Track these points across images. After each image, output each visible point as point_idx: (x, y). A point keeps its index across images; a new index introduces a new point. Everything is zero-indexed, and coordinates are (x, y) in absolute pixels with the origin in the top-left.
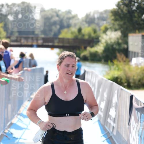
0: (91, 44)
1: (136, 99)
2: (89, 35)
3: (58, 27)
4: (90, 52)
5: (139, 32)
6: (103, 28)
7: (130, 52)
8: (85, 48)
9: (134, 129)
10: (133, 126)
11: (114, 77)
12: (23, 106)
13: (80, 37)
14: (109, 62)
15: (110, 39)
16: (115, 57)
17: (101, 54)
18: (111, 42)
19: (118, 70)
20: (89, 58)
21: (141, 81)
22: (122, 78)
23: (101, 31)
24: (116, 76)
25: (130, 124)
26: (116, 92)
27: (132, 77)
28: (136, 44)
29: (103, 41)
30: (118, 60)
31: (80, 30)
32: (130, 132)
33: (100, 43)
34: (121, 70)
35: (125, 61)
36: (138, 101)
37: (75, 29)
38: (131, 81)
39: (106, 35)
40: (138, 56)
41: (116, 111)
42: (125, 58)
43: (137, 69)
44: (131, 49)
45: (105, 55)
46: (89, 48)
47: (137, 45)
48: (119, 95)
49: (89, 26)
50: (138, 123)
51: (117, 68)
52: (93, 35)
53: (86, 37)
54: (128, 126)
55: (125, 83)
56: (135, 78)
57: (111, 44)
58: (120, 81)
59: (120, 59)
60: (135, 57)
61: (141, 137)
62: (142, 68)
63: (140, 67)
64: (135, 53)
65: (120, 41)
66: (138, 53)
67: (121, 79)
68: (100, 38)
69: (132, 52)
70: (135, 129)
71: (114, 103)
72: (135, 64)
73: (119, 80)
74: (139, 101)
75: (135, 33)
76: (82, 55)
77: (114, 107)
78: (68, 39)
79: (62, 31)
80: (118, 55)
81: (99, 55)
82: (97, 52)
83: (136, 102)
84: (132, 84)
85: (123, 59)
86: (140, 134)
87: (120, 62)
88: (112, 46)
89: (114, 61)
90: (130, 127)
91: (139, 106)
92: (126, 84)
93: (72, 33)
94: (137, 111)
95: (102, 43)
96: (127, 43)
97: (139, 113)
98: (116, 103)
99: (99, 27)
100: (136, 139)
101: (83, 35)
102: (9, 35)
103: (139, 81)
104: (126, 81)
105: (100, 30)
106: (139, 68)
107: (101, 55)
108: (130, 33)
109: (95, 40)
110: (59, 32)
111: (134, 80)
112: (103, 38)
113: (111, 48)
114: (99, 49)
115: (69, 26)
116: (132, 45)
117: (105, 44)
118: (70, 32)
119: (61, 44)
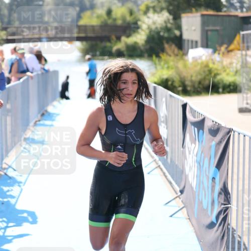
0: (128, 32)
1: (191, 108)
2: (124, 19)
3: (78, 9)
4: (126, 44)
5: (197, 11)
6: (143, 7)
7: (184, 40)
8: (119, 39)
9: (190, 153)
10: (188, 148)
11: (163, 79)
12: (29, 129)
13: (110, 22)
14: (154, 57)
15: (154, 23)
16: (163, 50)
17: (143, 45)
18: (157, 28)
19: (168, 68)
20: (125, 53)
21: (202, 82)
22: (175, 79)
23: (141, 13)
24: (165, 77)
25: (185, 146)
26: (164, 99)
27: (189, 78)
28: (193, 28)
29: (144, 27)
30: (167, 54)
31: (109, 12)
32: (185, 158)
33: (140, 30)
34: (172, 68)
35: (177, 55)
36: (193, 112)
37: (102, 12)
38: (188, 83)
39: (148, 17)
40: (196, 47)
41: (167, 128)
42: (176, 50)
43: (195, 66)
44: (186, 36)
45: (148, 47)
46: (124, 39)
47: (195, 30)
48: (168, 104)
49: (123, 5)
50: (195, 144)
51: (166, 66)
52: (129, 18)
53: (119, 22)
54: (182, 149)
55: (180, 86)
56: (194, 78)
57: (156, 30)
58: (172, 84)
59: (170, 52)
60: (192, 48)
61: (199, 163)
62: (202, 63)
63: (200, 61)
64: (192, 41)
65: (169, 25)
66: (196, 42)
67: (173, 81)
68: (139, 23)
69: (188, 41)
70: (192, 152)
71: (163, 117)
72: (193, 58)
73: (170, 83)
74: (195, 111)
75: (191, 12)
76: (115, 48)
77: (163, 122)
78: (93, 26)
79: (82, 15)
80: (166, 46)
81: (139, 48)
82: (136, 43)
83: (191, 113)
84: (189, 88)
85: (173, 52)
86: (199, 159)
87: (170, 56)
88: (158, 33)
89: (161, 55)
90: (185, 151)
91: (195, 118)
92: (180, 89)
93: (98, 17)
94: (193, 127)
95: (142, 30)
96: (179, 28)
97: (196, 129)
98: (166, 116)
99: (138, 6)
100: (193, 168)
101: (115, 20)
102: (4, 26)
103: (200, 83)
104: (180, 84)
105: (139, 10)
106: (198, 64)
107: (142, 48)
108: (184, 13)
109: (133, 26)
110: (79, 17)
111: (192, 81)
112: (144, 22)
113: (156, 36)
114: (140, 38)
115: (92, 7)
116: (187, 30)
117: (147, 31)
118: (95, 15)
119: (82, 35)
